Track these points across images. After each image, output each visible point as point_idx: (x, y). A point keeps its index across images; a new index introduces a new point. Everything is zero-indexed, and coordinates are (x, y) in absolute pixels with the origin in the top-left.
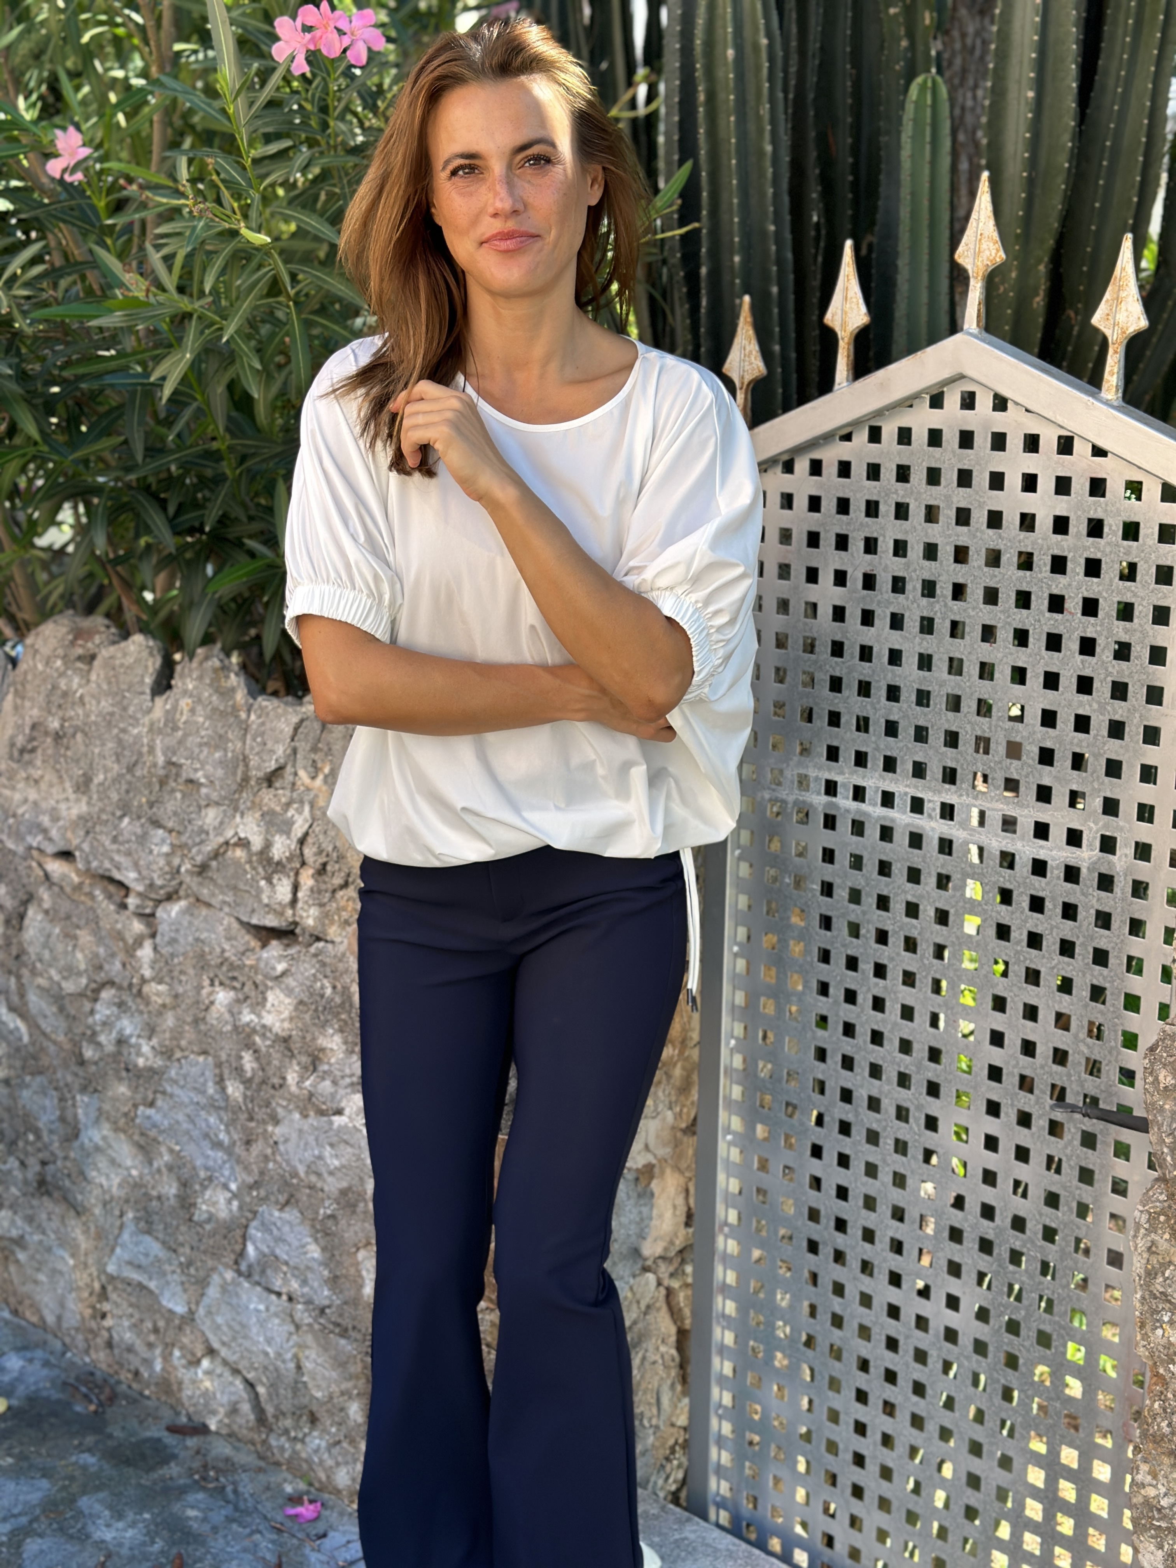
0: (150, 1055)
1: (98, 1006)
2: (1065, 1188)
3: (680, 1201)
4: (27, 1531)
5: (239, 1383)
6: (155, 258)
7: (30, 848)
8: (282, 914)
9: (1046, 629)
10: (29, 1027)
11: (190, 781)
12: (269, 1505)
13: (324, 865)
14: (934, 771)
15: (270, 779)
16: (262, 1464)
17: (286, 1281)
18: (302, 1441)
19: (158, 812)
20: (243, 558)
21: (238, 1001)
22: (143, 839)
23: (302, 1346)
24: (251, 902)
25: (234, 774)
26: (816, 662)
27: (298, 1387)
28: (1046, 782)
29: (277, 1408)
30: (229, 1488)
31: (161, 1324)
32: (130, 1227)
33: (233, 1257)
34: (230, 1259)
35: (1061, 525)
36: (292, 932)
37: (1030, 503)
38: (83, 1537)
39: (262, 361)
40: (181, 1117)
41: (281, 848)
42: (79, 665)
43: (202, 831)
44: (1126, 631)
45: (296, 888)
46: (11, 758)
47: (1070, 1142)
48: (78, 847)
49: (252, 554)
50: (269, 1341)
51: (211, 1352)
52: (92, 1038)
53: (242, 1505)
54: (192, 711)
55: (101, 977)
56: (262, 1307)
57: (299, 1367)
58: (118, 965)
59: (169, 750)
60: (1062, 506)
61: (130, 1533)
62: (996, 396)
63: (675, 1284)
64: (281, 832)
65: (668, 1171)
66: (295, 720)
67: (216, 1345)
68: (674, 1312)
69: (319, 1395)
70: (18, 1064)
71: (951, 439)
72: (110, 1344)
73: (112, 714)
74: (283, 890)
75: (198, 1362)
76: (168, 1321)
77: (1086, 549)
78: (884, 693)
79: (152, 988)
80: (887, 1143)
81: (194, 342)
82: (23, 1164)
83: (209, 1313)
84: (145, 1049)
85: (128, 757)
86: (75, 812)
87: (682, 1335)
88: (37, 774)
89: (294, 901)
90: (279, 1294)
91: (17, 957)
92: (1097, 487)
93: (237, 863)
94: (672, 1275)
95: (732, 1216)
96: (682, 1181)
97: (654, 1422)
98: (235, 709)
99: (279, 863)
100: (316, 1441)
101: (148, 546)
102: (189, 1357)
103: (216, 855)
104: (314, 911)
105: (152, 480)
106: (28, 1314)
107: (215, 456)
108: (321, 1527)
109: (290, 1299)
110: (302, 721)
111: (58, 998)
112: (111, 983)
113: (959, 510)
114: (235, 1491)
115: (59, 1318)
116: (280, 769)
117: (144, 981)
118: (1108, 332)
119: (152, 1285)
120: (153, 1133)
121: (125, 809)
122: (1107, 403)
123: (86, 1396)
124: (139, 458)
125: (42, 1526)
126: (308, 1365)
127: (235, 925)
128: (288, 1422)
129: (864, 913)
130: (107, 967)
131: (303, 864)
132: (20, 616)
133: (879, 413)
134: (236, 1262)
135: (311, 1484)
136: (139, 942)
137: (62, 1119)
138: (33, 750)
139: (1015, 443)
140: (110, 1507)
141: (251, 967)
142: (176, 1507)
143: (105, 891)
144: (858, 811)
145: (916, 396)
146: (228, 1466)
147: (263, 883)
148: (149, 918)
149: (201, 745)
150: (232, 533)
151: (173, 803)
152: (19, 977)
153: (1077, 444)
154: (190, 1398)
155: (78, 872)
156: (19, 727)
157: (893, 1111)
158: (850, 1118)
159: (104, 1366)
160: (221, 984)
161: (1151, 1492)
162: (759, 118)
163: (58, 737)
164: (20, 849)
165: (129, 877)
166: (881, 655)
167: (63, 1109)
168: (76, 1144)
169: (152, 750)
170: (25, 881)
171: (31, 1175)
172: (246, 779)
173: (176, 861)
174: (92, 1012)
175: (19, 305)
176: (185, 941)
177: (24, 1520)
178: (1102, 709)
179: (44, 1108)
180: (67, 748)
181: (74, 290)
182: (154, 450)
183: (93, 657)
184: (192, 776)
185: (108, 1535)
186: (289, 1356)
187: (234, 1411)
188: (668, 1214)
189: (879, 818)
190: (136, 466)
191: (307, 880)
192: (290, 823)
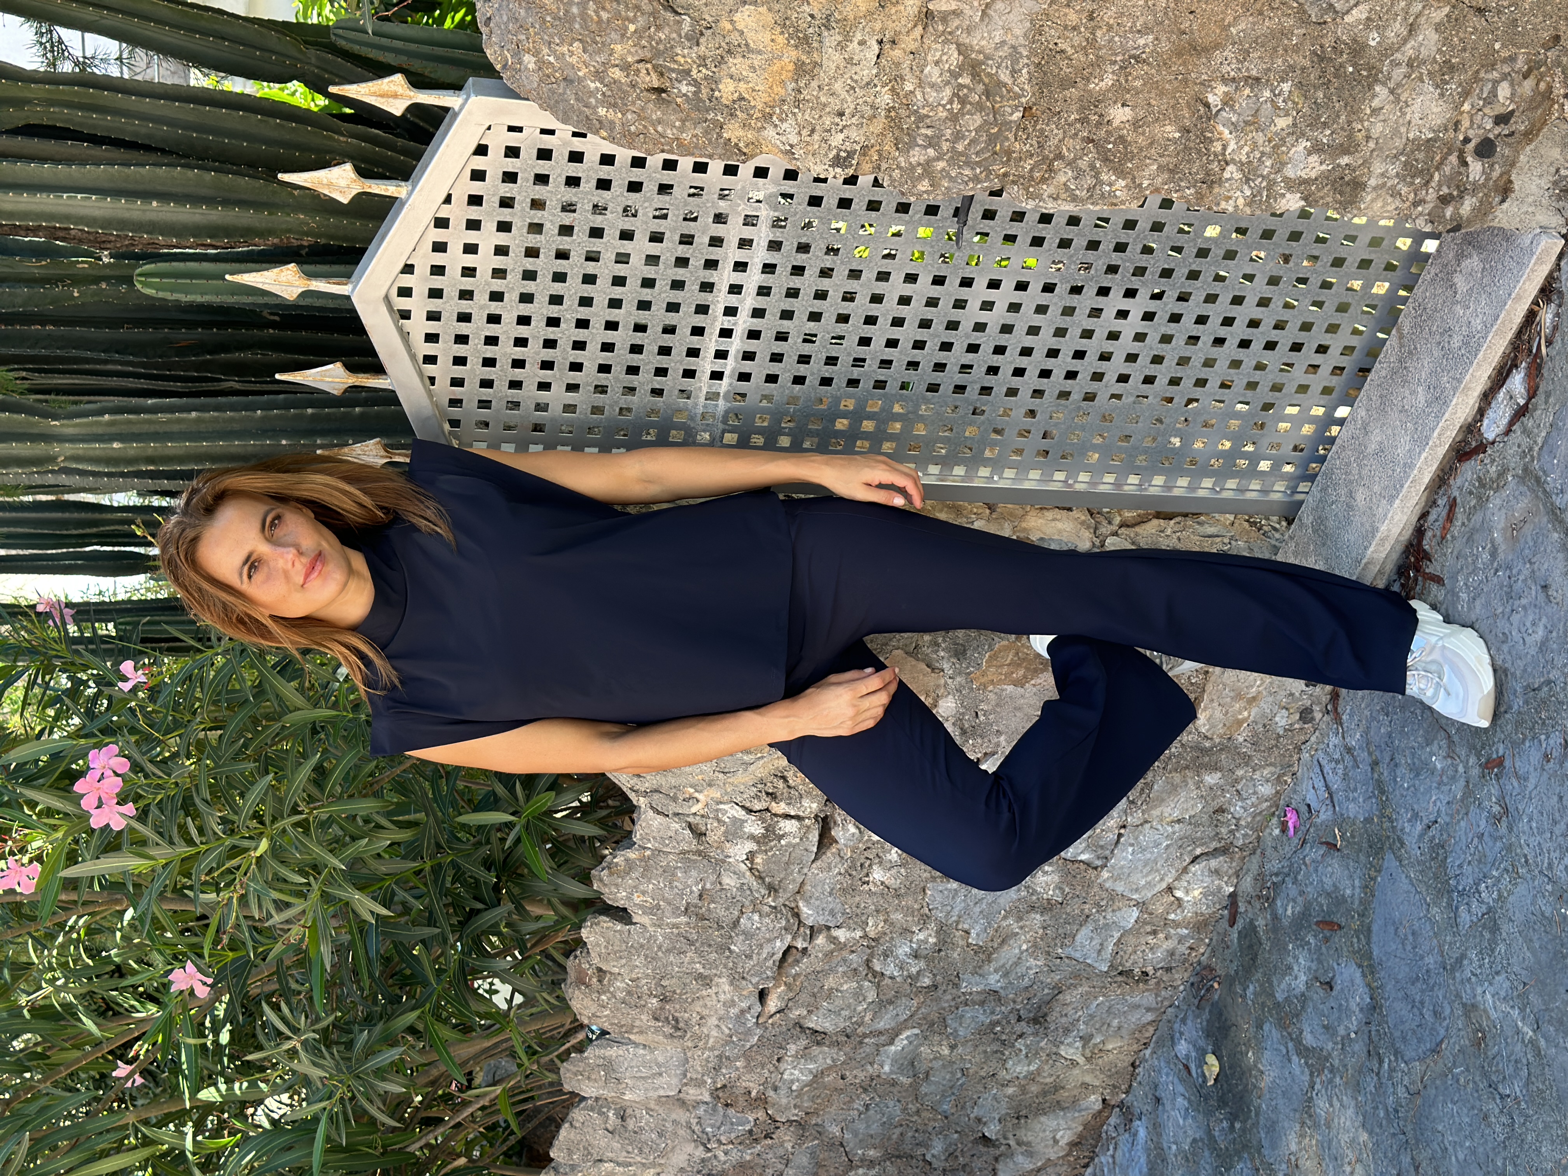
0: (926, 933)
1: (888, 973)
2: (1027, 232)
3: (1049, 515)
4: (1298, 1042)
5: (1195, 868)
6: (277, 918)
7: (757, 1023)
8: (808, 827)
9: (586, 238)
10: (906, 1028)
11: (701, 896)
12: (1287, 848)
13: (767, 794)
14: (699, 320)
15: (699, 834)
16: (1259, 851)
17: (1110, 830)
18: (1238, 820)
19: (727, 921)
20: (521, 849)
21: (880, 863)
22: (748, 935)
23: (1161, 819)
24: (798, 852)
25: (695, 861)
26: (611, 406)
27: (1193, 822)
28: (707, 240)
29: (1212, 839)
30: (1274, 879)
31: (1149, 928)
32: (1069, 951)
33: (1090, 871)
34: (1092, 873)
35: (504, 227)
36: (825, 819)
37: (486, 248)
38: (1303, 998)
39: (363, 838)
40: (977, 909)
41: (754, 827)
42: (605, 982)
43: (741, 888)
44: (588, 182)
45: (787, 816)
46: (682, 1037)
47: (991, 228)
48: (756, 985)
49: (518, 840)
50: (1157, 845)
51: (1170, 889)
52: (913, 978)
53: (1286, 870)
54: (644, 893)
55: (863, 971)
56: (1130, 849)
57: (1179, 821)
58: (853, 956)
59: (676, 912)
60: (489, 225)
61: (1301, 960)
62: (402, 272)
63: (1117, 520)
64: (742, 826)
65: (1024, 525)
66: (651, 812)
67: (1164, 885)
68: (1141, 521)
69: (1200, 806)
70: (937, 1038)
71: (435, 305)
72: (1169, 970)
73: (646, 957)
74: (789, 826)
75: (1178, 899)
76: (1145, 923)
77: (523, 209)
78: (636, 356)
79: (871, 931)
80: (996, 361)
81: (346, 891)
82: (1020, 1036)
83: (1137, 890)
84: (921, 936)
85: (681, 944)
86: (727, 988)
87: (1158, 515)
88: (696, 1017)
89: (798, 818)
90: (1120, 835)
91: (848, 1036)
92: (475, 200)
93: (766, 862)
94: (1110, 523)
95: (1060, 476)
96: (1033, 513)
97: (1226, 541)
98: (643, 859)
99: (767, 829)
100: (1237, 809)
101: (508, 925)
102: (1174, 907)
103: (761, 878)
104: (806, 803)
105: (454, 921)
106: (1148, 1035)
107: (437, 870)
108: (1303, 809)
109: (1124, 827)
110: (652, 807)
111: (882, 1004)
112: (868, 962)
113: (491, 299)
114: (1277, 875)
115: (1148, 1010)
116: (690, 826)
117: (865, 936)
118: (354, 192)
119: (1117, 935)
120: (991, 932)
121: (724, 948)
122: (410, 194)
123: (1208, 990)
124: (437, 931)
125: (1293, 1029)
126: (1176, 814)
127: (818, 863)
128: (1224, 830)
129: (812, 374)
130: (855, 966)
131: (767, 810)
132: (567, 1027)
133: (413, 357)
134: (1096, 868)
135: (1273, 814)
136: (834, 940)
137: (982, 1003)
138: (677, 1020)
139: (439, 259)
140: (1284, 975)
141: (853, 851)
142: (1285, 922)
143: (792, 966)
144: (731, 377)
145: (400, 330)
146: (1260, 878)
147: (783, 842)
148: (814, 931)
149: (671, 888)
150: (499, 857)
151: (718, 910)
152: (865, 1036)
153: (441, 215)
154: (1208, 906)
155: (776, 986)
156: (657, 1030)
157: (971, 356)
158: (977, 387)
159: (1186, 975)
160: (867, 875)
161: (1241, 202)
162: (169, 422)
163: (664, 1000)
164: (759, 1032)
165: (780, 946)
166: (605, 358)
167: (974, 1003)
168: (1002, 992)
169: (676, 926)
170: (784, 1029)
171: (1029, 1030)
172: (699, 853)
173: (767, 909)
174: (892, 978)
175: (312, 1024)
176: (833, 903)
177: (1290, 1045)
178: (649, 200)
179: (973, 1018)
180: (674, 992)
181: (299, 977)
182: (431, 921)
183: (600, 970)
184: (697, 894)
185: (1303, 978)
186: (1170, 829)
187: (1217, 872)
188: (1059, 525)
189: (736, 361)
190: (443, 933)
191: (780, 808)
192: (734, 820)
